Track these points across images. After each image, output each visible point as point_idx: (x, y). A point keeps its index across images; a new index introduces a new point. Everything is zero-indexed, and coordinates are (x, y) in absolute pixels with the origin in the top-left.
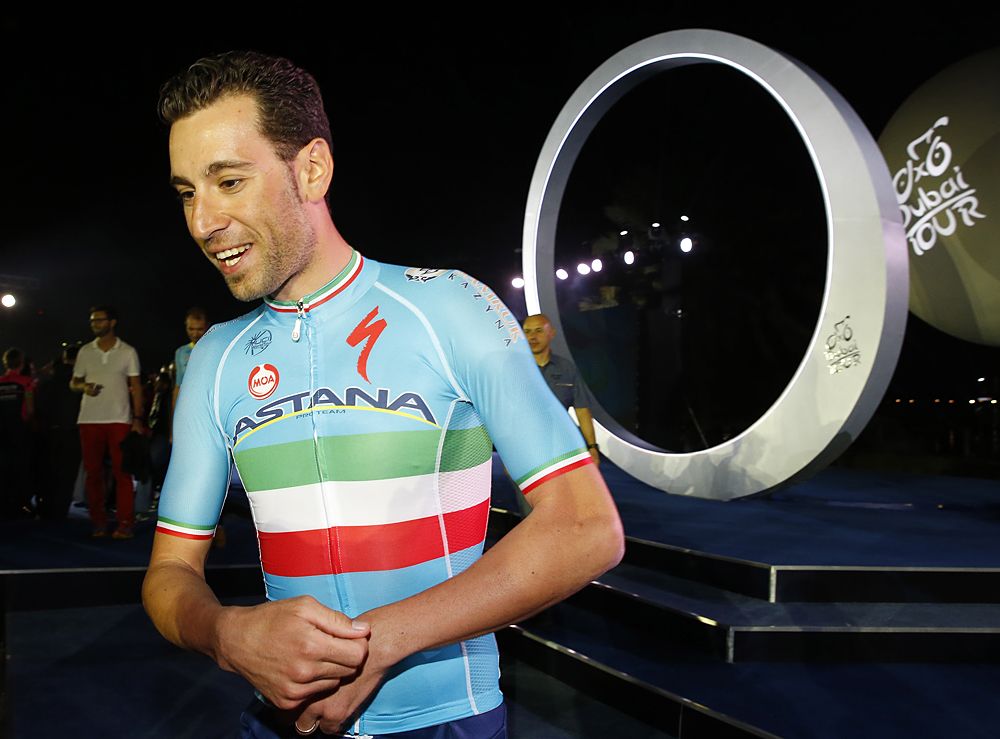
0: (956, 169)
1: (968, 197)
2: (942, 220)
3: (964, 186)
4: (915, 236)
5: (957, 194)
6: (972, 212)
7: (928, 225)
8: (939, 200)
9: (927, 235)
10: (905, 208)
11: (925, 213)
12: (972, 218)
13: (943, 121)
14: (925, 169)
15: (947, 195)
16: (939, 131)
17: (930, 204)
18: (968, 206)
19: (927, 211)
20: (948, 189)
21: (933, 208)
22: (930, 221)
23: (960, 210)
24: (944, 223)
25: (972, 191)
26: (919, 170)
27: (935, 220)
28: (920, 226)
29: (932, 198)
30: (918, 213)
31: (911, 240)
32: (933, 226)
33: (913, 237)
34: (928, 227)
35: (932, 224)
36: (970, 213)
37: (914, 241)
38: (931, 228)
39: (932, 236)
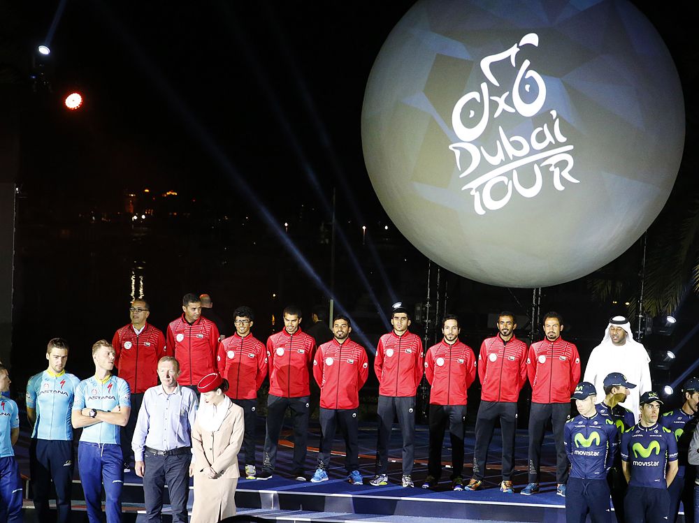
0: (554, 113)
1: (563, 154)
2: (526, 176)
3: (562, 139)
4: (480, 189)
5: (550, 147)
6: (565, 174)
7: (505, 179)
8: (526, 149)
9: (498, 191)
10: (473, 150)
11: (502, 163)
12: (562, 179)
13: (532, 39)
14: (509, 101)
15: (538, 146)
16: (526, 51)
17: (511, 151)
18: (562, 165)
19: (507, 160)
20: (541, 138)
21: (516, 158)
22: (509, 175)
23: (552, 169)
24: (528, 180)
25: (571, 147)
26: (501, 101)
27: (515, 174)
28: (492, 178)
29: (518, 146)
30: (494, 161)
31: (473, 193)
32: (511, 182)
33: (476, 190)
34: (503, 182)
35: (511, 178)
36: (562, 173)
37: (477, 195)
38: (506, 184)
39: (506, 195)
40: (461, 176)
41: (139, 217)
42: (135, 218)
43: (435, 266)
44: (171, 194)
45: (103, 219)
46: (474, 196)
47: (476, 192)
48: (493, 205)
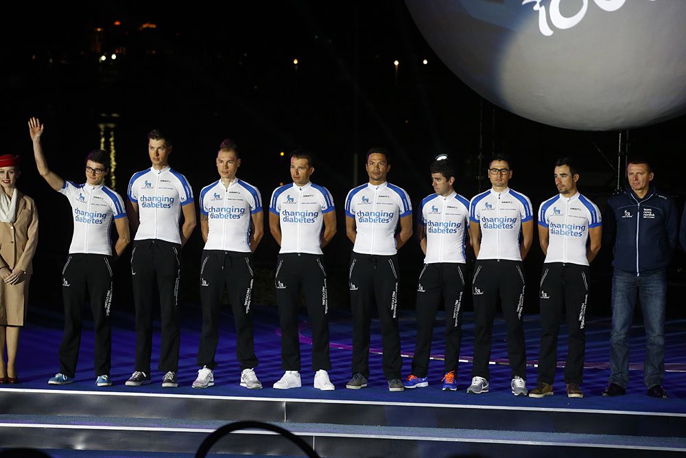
4: (546, 2)
31: (536, 7)
33: (541, 4)
37: (542, 10)
39: (580, 9)
41: (109, 57)
42: (103, 58)
43: (489, 105)
44: (148, 28)
45: (63, 62)
46: (538, 11)
47: (541, 6)
48: (563, 23)
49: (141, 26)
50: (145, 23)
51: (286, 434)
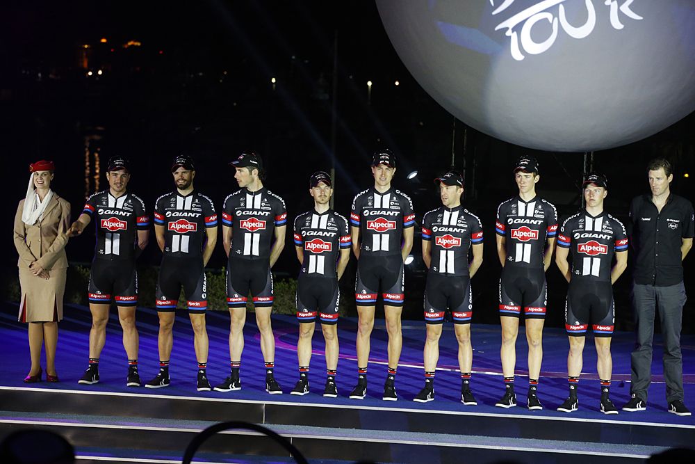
2: (576, 12)
4: (518, 28)
6: (625, 8)
7: (549, 16)
9: (540, 31)
12: (622, 16)
22: (553, 10)
23: (607, 3)
27: (561, 9)
28: (534, 14)
31: (508, 33)
32: (556, 19)
33: (513, 30)
34: (546, 19)
35: (556, 15)
36: (621, 8)
37: (514, 36)
38: (551, 21)
39: (550, 35)
40: (494, 13)
41: (95, 73)
42: (90, 73)
43: (461, 126)
44: (133, 45)
45: (51, 76)
46: (510, 37)
47: (513, 32)
48: (534, 49)
49: (127, 43)
50: (130, 41)
51: (273, 435)
